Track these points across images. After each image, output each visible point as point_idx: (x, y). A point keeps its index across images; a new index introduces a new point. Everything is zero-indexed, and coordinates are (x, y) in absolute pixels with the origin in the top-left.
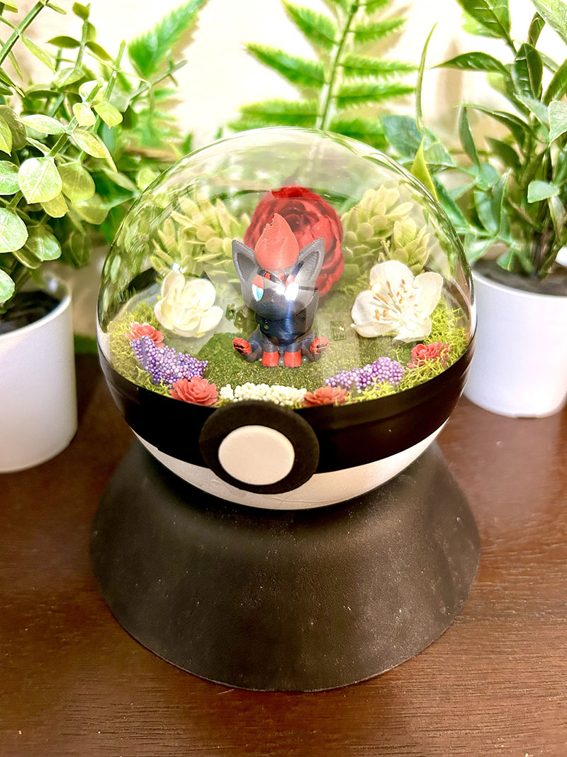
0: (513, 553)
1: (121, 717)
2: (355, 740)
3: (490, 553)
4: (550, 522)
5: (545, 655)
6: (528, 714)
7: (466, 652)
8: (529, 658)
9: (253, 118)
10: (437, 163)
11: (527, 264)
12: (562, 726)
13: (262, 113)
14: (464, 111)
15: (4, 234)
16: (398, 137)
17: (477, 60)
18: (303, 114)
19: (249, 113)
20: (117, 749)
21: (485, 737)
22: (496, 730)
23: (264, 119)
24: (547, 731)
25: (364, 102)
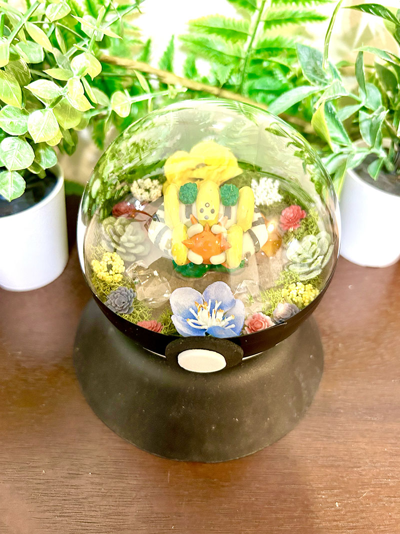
2: (238, 487)
3: (333, 369)
4: (374, 349)
5: (356, 440)
6: (341, 478)
7: (309, 436)
8: (347, 441)
9: (198, 30)
10: (334, 96)
11: (390, 166)
12: (360, 487)
13: (205, 27)
14: (361, 53)
15: (18, 156)
16: (308, 63)
17: (377, 9)
18: (237, 30)
19: (195, 25)
20: (101, 484)
21: (313, 491)
22: (320, 486)
23: (206, 31)
24: (351, 489)
25: (286, 23)
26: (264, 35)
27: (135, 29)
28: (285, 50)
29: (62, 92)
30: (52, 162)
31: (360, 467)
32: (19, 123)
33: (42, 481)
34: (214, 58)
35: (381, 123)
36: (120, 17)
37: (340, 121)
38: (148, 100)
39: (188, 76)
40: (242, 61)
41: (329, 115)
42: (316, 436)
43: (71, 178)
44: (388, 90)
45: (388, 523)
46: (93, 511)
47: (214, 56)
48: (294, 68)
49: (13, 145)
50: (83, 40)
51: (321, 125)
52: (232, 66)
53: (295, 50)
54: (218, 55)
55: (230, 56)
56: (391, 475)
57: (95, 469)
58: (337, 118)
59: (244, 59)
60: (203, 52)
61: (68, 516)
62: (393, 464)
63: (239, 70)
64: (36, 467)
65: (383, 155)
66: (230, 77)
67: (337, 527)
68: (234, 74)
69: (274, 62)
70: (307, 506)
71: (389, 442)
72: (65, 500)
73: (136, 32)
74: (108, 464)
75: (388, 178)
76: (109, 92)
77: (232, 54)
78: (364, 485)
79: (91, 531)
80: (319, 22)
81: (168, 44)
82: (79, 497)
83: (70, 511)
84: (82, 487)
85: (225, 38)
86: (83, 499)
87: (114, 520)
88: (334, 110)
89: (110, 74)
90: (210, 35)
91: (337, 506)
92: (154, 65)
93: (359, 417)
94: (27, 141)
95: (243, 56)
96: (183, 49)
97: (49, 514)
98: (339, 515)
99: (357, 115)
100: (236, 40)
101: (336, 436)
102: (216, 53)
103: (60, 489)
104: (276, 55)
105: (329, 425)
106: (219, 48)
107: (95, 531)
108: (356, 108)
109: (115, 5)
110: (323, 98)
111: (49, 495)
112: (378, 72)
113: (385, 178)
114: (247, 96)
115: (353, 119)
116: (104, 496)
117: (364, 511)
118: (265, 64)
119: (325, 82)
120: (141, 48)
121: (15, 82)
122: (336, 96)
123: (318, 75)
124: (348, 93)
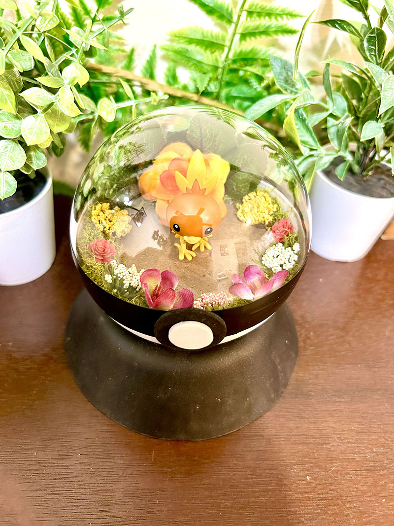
0: (318, 356)
1: (90, 446)
2: (217, 464)
3: (305, 356)
4: (343, 337)
5: (326, 420)
6: (312, 454)
7: (283, 416)
8: (317, 421)
9: (178, 40)
10: (304, 104)
11: (356, 168)
12: (329, 462)
13: (185, 37)
14: (328, 65)
15: (11, 158)
16: (280, 74)
17: (342, 25)
18: (215, 41)
19: (176, 36)
20: (90, 464)
21: (286, 466)
22: (293, 461)
23: (186, 42)
24: (320, 464)
25: (260, 35)
26: (240, 47)
27: (120, 39)
28: (259, 60)
29: (53, 99)
30: (42, 164)
31: (329, 444)
32: (13, 127)
33: (33, 463)
34: (193, 67)
35: (347, 129)
36: (106, 28)
37: (311, 126)
38: (132, 106)
39: (168, 82)
40: (220, 70)
41: (300, 121)
42: (289, 417)
43: (59, 178)
44: (353, 98)
45: (354, 494)
46: (83, 488)
47: (193, 65)
48: (268, 77)
49: (6, 148)
50: (71, 50)
51: (292, 129)
52: (210, 75)
53: (268, 60)
54: (198, 64)
55: (209, 65)
56: (357, 451)
57: (84, 450)
58: (307, 123)
59: (221, 68)
60: (183, 61)
61: (58, 494)
62: (359, 441)
63: (217, 78)
64: (28, 450)
65: (349, 158)
66: (208, 85)
67: (309, 499)
68: (212, 82)
69: (249, 71)
70: (281, 480)
71: (355, 420)
72: (56, 479)
73: (121, 41)
74: (97, 446)
75: (355, 179)
76: (95, 98)
77: (211, 63)
78: (332, 460)
79: (81, 507)
80: (290, 34)
81: (150, 54)
82: (69, 476)
83: (61, 489)
84: (72, 467)
85: (204, 48)
86: (73, 478)
87: (101, 497)
88: (305, 116)
89: (96, 81)
90: (189, 45)
91: (308, 479)
92: (138, 72)
93: (328, 399)
94: (20, 143)
95: (221, 65)
96: (165, 58)
97: (40, 492)
98: (310, 487)
99: (325, 121)
100: (213, 50)
101: (307, 416)
102: (195, 62)
103: (51, 470)
104: (251, 65)
105: (301, 407)
106: (198, 58)
107: (84, 507)
108: (324, 115)
109: (100, 16)
110: (295, 105)
111: (41, 475)
112: (344, 82)
113: (351, 179)
114: (224, 102)
115: (323, 124)
116: (92, 475)
117: (333, 483)
118: (241, 73)
119: (296, 91)
120: (125, 57)
121: (9, 89)
122: (306, 104)
123: (289, 84)
124: (317, 101)
